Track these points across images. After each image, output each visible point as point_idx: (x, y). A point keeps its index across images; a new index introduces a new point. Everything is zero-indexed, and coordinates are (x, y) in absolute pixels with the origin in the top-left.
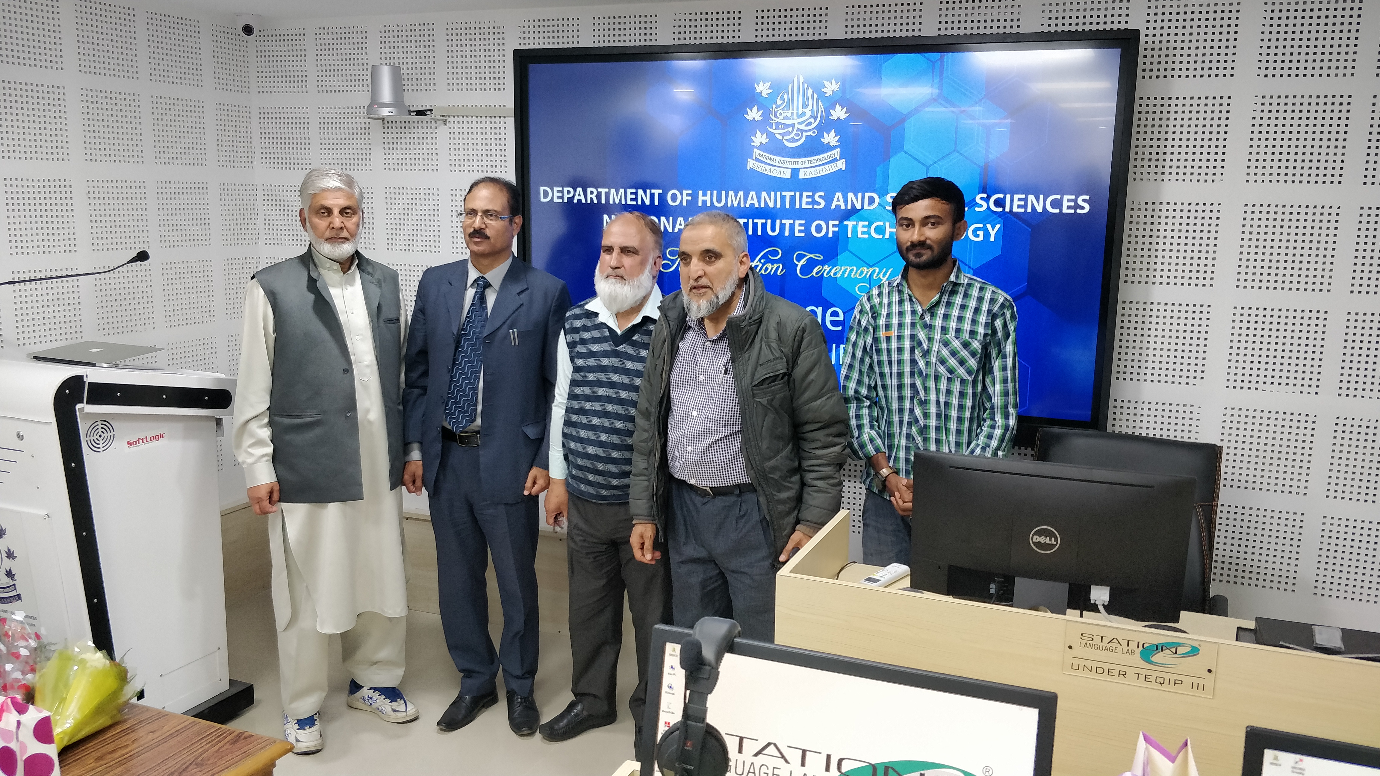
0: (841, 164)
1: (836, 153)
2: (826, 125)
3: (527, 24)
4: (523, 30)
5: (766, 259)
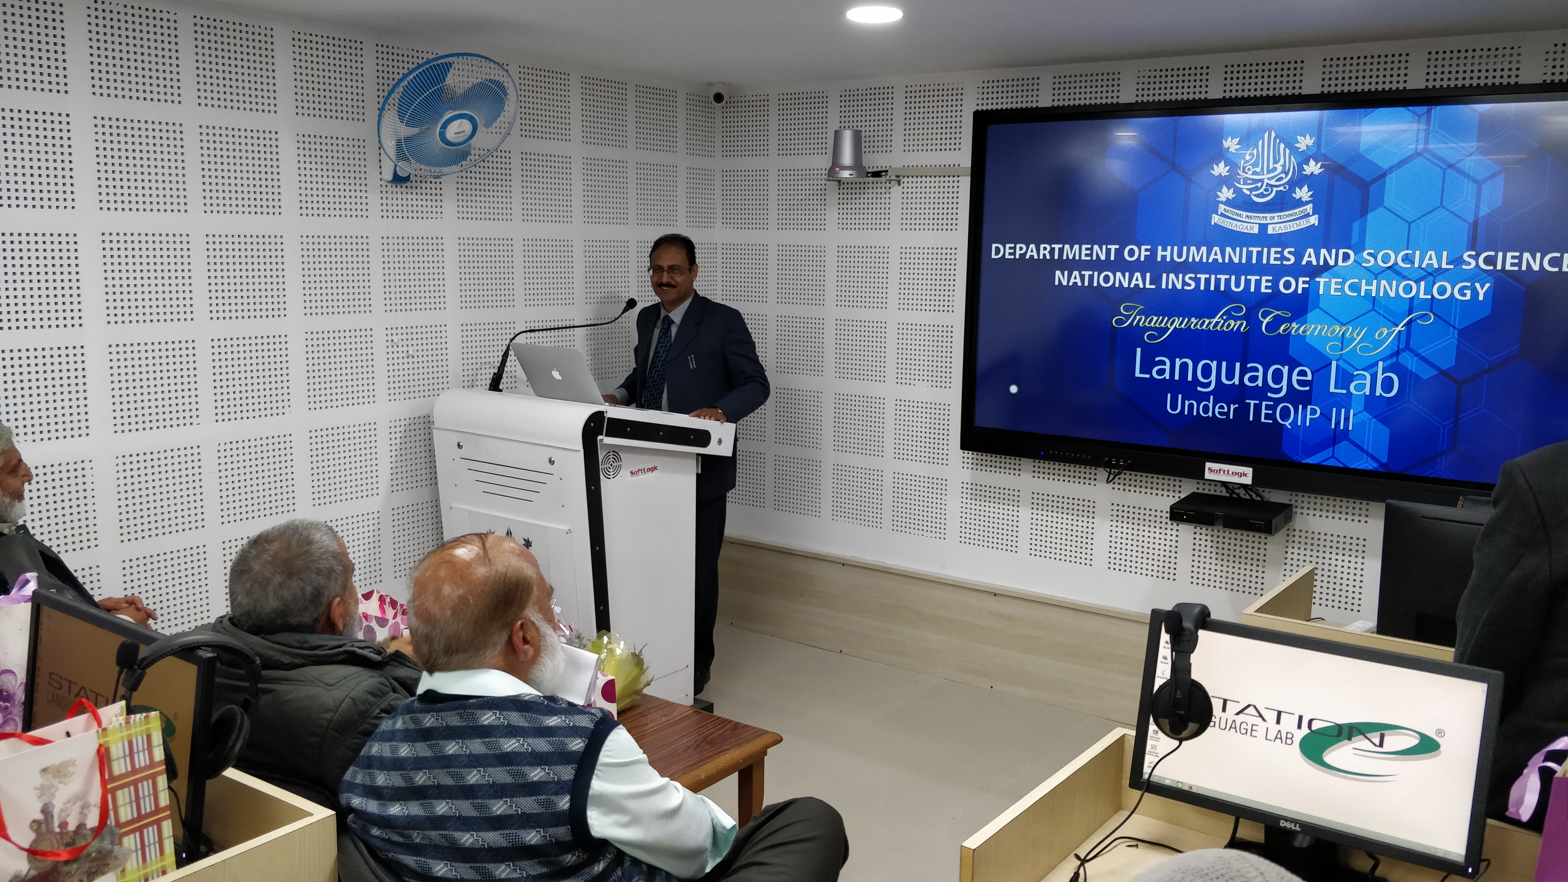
0: (1314, 220)
1: (1309, 208)
2: (1299, 180)
3: (986, 85)
4: (981, 90)
5: (1229, 315)
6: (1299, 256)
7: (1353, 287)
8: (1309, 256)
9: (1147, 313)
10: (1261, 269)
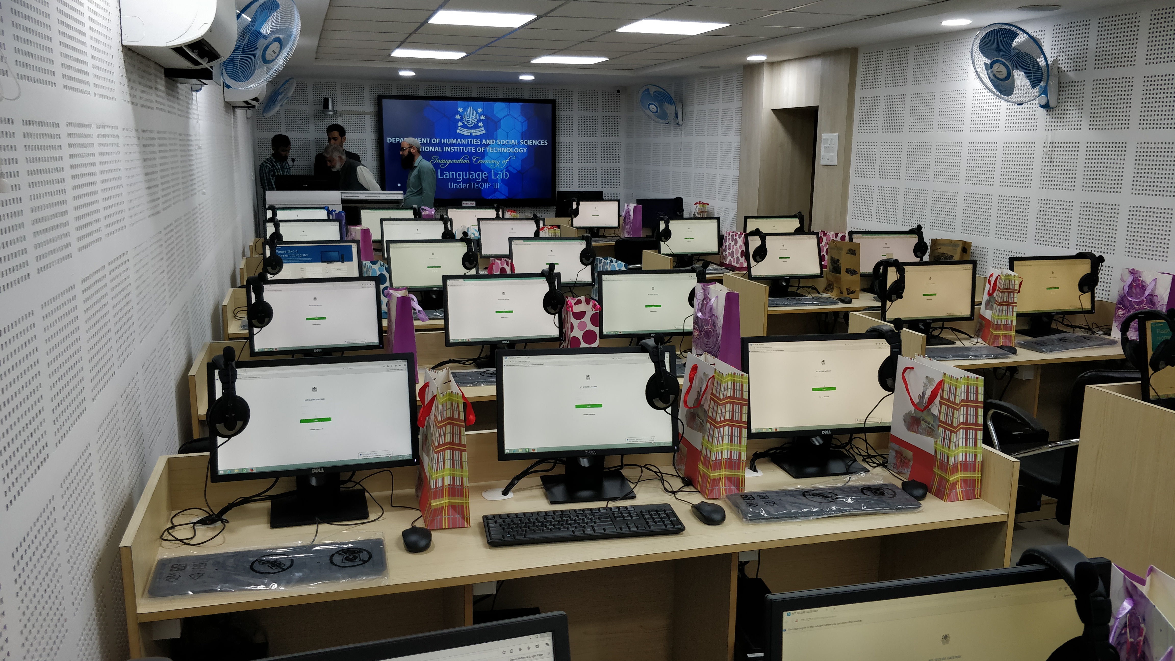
0: (484, 132)
1: (483, 128)
2: (479, 121)
5: (464, 159)
6: (481, 141)
7: (496, 150)
8: (484, 142)
9: (440, 159)
10: (472, 145)
